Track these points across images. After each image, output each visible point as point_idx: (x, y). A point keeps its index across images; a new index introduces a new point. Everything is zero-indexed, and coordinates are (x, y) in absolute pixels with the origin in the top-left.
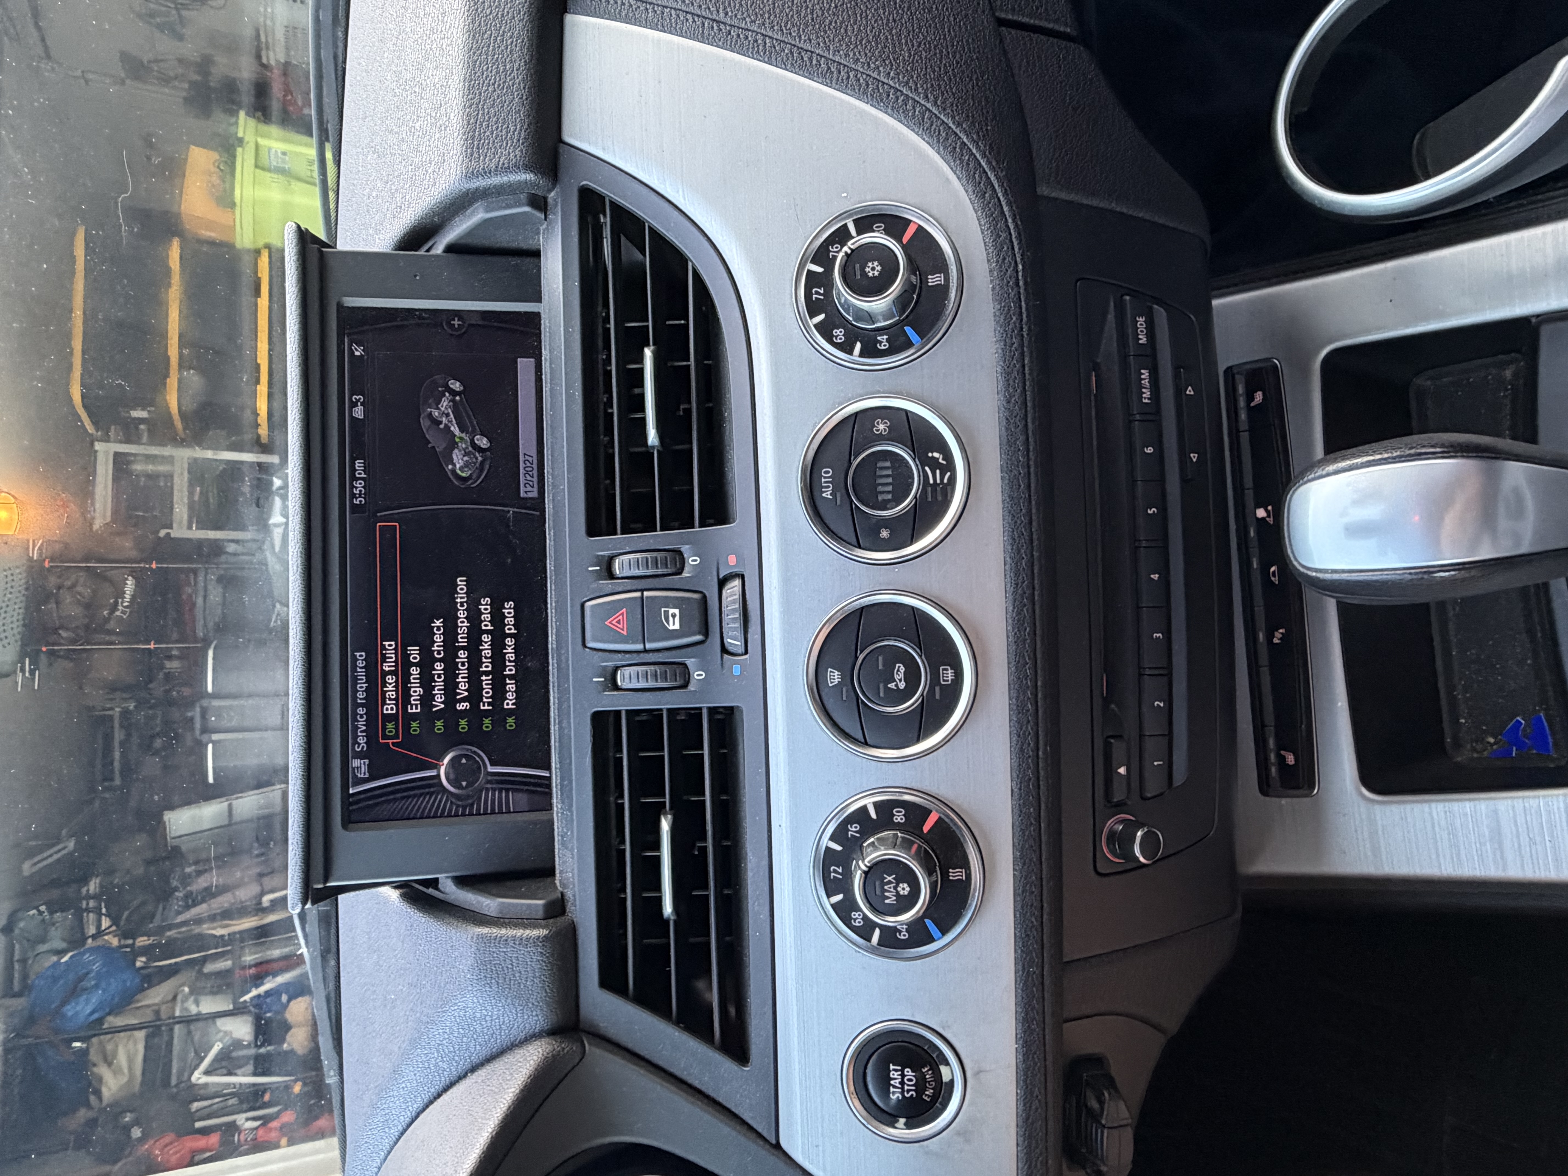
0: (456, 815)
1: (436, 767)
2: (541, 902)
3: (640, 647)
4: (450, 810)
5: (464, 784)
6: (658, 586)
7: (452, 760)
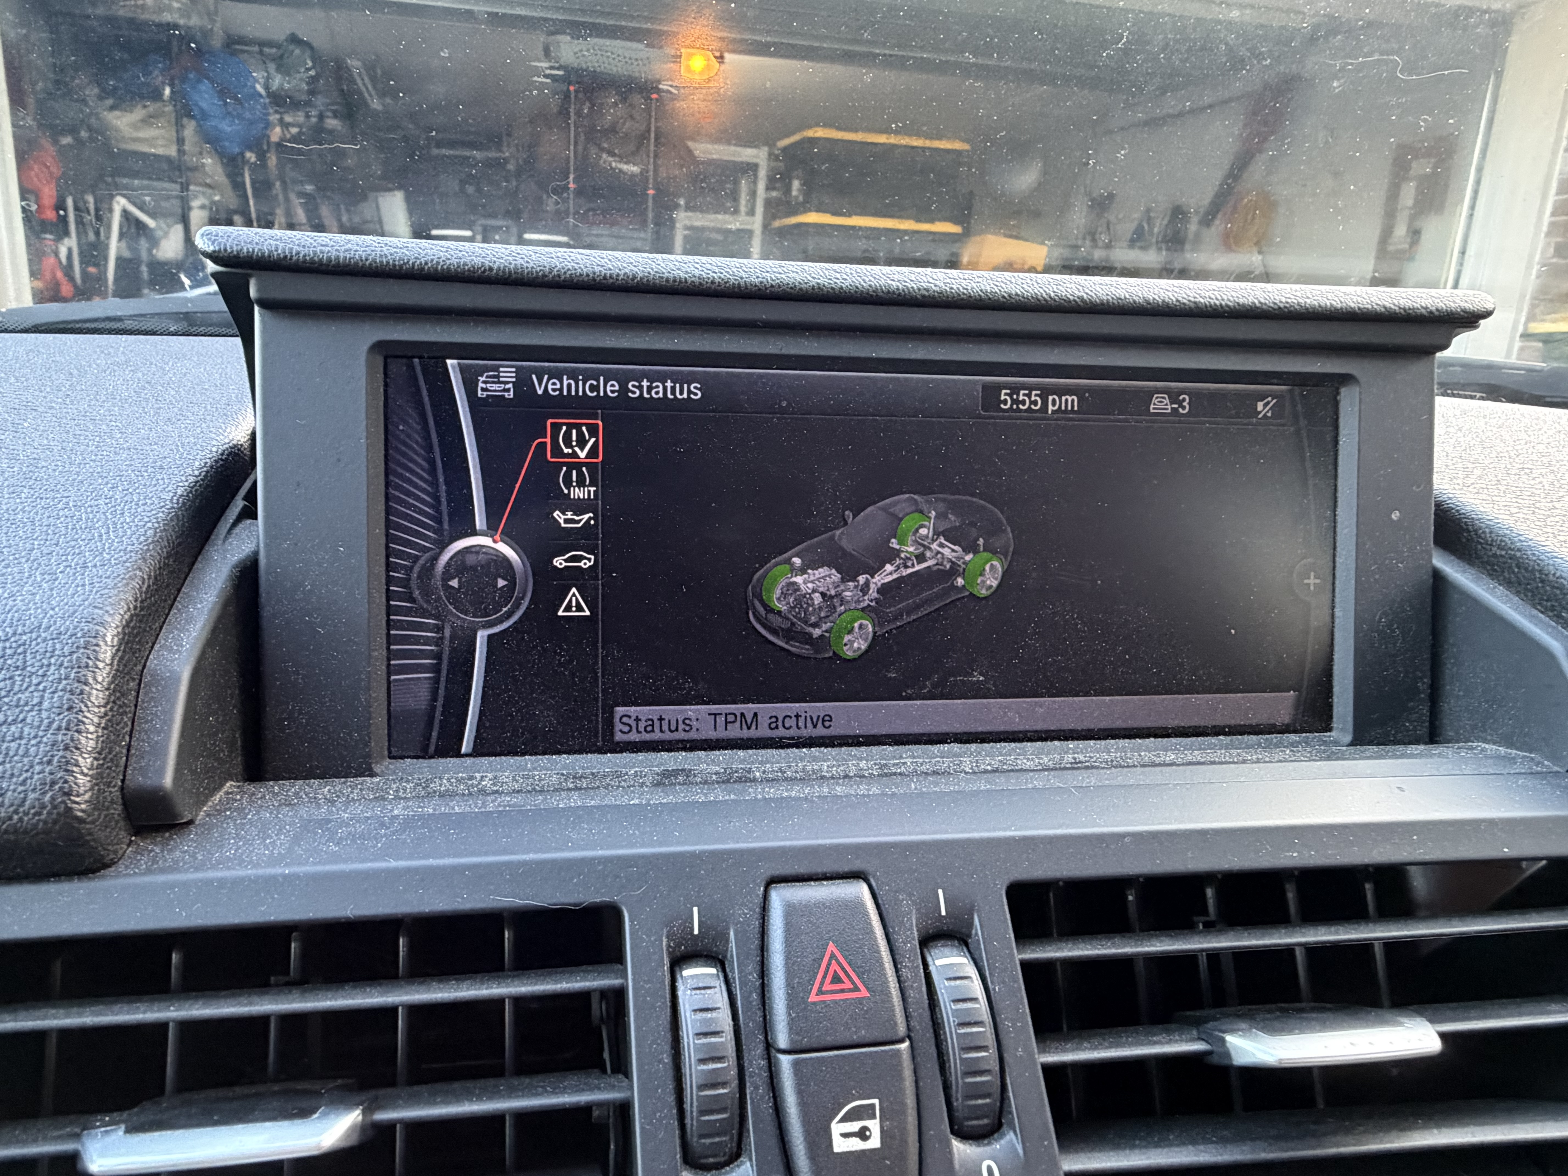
0: (389, 566)
1: (492, 528)
2: (168, 780)
3: (782, 1040)
4: (400, 555)
5: (454, 583)
6: (922, 1073)
7: (506, 560)
